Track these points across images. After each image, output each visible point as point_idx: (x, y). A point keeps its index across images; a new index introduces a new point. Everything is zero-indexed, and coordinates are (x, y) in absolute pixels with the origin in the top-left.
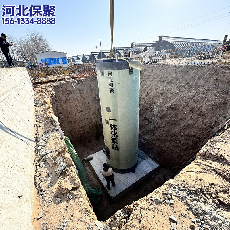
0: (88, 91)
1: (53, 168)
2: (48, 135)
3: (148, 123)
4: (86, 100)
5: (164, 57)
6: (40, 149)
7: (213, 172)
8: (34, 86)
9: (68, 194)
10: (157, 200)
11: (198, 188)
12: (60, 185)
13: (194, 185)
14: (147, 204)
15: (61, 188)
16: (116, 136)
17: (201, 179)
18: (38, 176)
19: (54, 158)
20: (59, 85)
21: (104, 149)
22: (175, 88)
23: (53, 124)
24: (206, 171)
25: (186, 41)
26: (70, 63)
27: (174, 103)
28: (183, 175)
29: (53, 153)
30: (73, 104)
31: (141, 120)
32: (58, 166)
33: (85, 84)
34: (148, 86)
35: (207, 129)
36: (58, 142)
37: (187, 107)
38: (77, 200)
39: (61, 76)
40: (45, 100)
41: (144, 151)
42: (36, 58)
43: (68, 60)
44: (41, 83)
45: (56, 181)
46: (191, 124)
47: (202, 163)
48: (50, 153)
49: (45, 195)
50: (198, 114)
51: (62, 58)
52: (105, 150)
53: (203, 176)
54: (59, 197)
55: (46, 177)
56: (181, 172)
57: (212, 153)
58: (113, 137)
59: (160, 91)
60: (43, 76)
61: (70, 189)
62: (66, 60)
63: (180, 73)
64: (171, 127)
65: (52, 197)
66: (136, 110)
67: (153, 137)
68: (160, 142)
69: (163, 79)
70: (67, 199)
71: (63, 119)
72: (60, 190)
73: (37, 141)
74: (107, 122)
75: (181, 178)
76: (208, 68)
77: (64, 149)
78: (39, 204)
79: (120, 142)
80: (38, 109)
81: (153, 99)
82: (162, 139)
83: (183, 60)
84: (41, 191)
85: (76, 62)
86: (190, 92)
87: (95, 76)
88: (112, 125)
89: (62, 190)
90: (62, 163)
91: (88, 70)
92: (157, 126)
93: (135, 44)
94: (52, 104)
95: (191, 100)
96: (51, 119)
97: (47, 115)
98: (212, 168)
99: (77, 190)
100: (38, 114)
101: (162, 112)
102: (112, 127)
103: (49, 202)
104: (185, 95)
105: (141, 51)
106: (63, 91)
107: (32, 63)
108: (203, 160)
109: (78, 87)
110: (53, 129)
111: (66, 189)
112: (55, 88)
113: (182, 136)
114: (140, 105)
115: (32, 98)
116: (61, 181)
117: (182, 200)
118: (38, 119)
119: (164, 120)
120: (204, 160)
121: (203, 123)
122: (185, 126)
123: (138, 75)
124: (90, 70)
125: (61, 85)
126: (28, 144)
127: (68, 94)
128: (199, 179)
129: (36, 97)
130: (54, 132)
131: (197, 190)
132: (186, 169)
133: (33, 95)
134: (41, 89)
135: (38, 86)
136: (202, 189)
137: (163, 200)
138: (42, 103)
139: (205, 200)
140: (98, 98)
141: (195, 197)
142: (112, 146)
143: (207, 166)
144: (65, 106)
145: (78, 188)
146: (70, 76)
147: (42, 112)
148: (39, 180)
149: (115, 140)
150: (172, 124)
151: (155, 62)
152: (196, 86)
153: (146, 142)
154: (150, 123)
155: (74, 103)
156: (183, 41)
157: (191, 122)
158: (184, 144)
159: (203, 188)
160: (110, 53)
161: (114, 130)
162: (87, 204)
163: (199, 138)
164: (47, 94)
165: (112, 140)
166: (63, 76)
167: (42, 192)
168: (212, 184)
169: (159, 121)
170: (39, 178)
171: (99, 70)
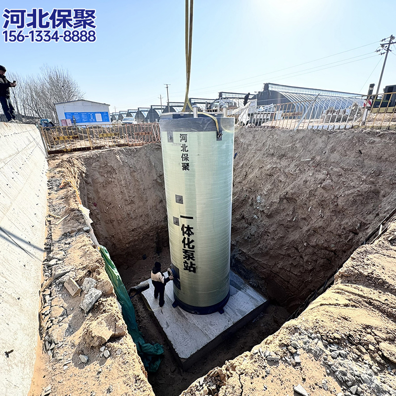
0: (145, 168)
1: (76, 299)
2: (69, 240)
3: (246, 226)
4: (141, 183)
5: (273, 117)
6: (53, 265)
7: (368, 305)
8: (49, 157)
9: (102, 349)
10: (270, 357)
11: (344, 334)
12: (87, 331)
13: (335, 328)
14: (252, 365)
15: (90, 336)
16: (191, 247)
17: (347, 318)
18: (46, 313)
19: (79, 282)
20: (94, 157)
21: (169, 269)
22: (292, 166)
23: (80, 221)
24: (354, 304)
25: (307, 93)
26: (114, 121)
27: (291, 191)
28: (315, 311)
29: (78, 271)
30: (117, 190)
31: (235, 221)
32: (86, 295)
33: (139, 156)
34: (247, 161)
35: (347, 235)
36: (88, 252)
37: (313, 198)
38: (119, 360)
39: (98, 141)
40: (69, 181)
41: (240, 274)
42: (55, 112)
43: (111, 117)
44: (62, 152)
45: (81, 323)
46: (320, 227)
47: (347, 289)
48: (71, 272)
49: (57, 351)
50: (331, 210)
51: (101, 113)
52: (171, 271)
53: (350, 312)
54: (84, 355)
55: (62, 316)
56: (310, 307)
57: (362, 272)
58: (187, 248)
59: (268, 170)
60: (66, 141)
61: (107, 338)
62: (107, 116)
63: (299, 142)
64: (286, 231)
65: (72, 355)
66: (227, 202)
67: (256, 250)
68: (267, 257)
69: (272, 151)
70: (101, 357)
71: (99, 216)
72: (88, 341)
73: (48, 250)
74: (177, 222)
75: (312, 317)
76: (345, 134)
77: (98, 264)
78: (44, 368)
79: (199, 257)
80: (54, 195)
81: (255, 185)
82: (272, 253)
83: (304, 123)
84: (50, 343)
85: (125, 120)
86: (317, 173)
87: (156, 143)
88: (185, 227)
89: (91, 341)
90: (93, 290)
91: (146, 133)
92: (262, 230)
93: (225, 94)
94: (80, 189)
95: (319, 186)
96: (76, 212)
97: (69, 205)
98: (364, 299)
99: (120, 340)
100: (54, 203)
101: (271, 207)
102: (185, 229)
103: (65, 365)
104: (309, 178)
105: (235, 105)
106: (100, 167)
107: (49, 119)
108: (347, 284)
109: (127, 161)
110: (79, 230)
111: (99, 337)
112: (87, 161)
113: (306, 247)
114: (234, 194)
115: (44, 176)
116: (90, 322)
117: (317, 356)
118: (52, 213)
119: (275, 220)
120: (350, 285)
121: (340, 225)
122: (310, 231)
123: (231, 142)
124: (148, 133)
125: (98, 157)
126: (32, 254)
127: (108, 172)
128: (343, 318)
129: (52, 174)
130: (81, 236)
131: (342, 337)
132: (319, 300)
133: (47, 171)
134: (62, 162)
135: (57, 157)
136: (350, 335)
137: (281, 358)
138: (62, 185)
139: (357, 356)
140: (161, 180)
141: (340, 351)
142: (185, 265)
143: (356, 294)
144: (102, 192)
145: (123, 336)
146: (114, 142)
147: (61, 201)
148: (48, 321)
149: (189, 254)
150: (287, 227)
151: (258, 123)
152: (327, 163)
153: (244, 259)
154: (250, 225)
155: (119, 189)
156: (302, 93)
157: (320, 223)
158: (309, 262)
159: (351, 333)
160: (183, 108)
161: (189, 236)
162: (137, 367)
163: (335, 252)
164: (72, 170)
165: (184, 254)
166: (102, 142)
167: (53, 345)
168: (368, 327)
169: (266, 221)
170: (47, 317)
171: (165, 131)
